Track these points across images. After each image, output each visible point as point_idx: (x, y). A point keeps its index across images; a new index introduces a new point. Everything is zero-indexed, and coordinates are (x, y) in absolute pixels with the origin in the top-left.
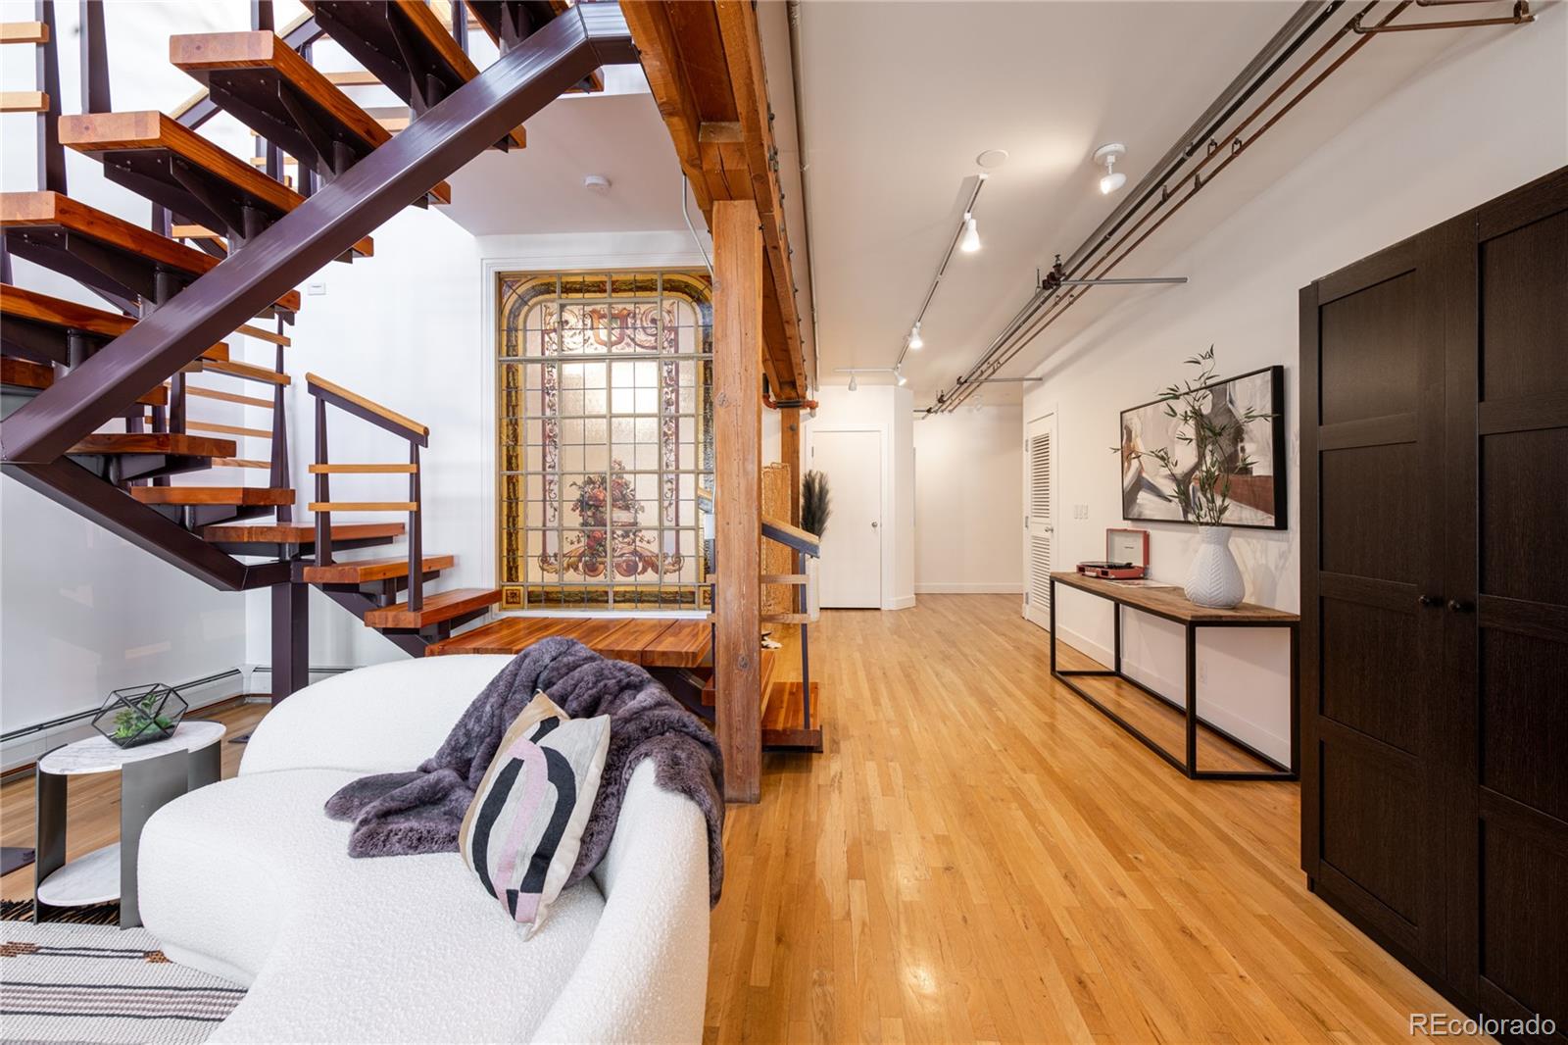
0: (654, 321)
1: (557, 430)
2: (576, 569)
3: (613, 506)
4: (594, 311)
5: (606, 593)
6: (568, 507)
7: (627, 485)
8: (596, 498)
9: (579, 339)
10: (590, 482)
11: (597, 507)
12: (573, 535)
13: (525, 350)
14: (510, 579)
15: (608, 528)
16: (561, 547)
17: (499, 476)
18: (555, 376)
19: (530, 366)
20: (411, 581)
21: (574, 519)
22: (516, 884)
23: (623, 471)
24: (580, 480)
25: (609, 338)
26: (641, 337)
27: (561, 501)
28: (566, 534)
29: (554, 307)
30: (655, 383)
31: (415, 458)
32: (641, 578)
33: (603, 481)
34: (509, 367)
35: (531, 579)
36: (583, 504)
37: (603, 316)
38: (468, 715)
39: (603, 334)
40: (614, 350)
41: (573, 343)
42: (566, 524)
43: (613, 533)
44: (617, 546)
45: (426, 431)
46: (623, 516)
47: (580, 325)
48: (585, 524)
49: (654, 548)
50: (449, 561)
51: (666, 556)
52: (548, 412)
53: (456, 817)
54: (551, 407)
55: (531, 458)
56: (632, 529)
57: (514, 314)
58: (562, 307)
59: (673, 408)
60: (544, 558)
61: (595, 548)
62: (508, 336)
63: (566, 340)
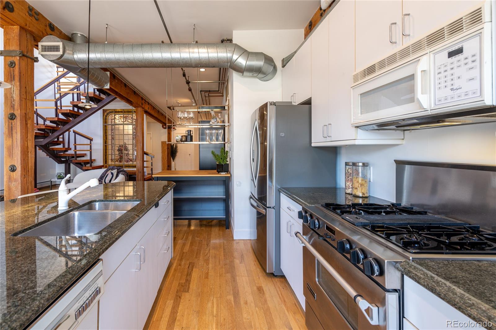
0: (131, 118)
1: (114, 137)
2: (118, 162)
3: (124, 150)
4: (121, 116)
5: (123, 166)
6: (116, 150)
7: (127, 147)
8: (121, 149)
9: (118, 121)
10: (120, 146)
11: (121, 151)
12: (117, 156)
13: (108, 123)
14: (105, 163)
15: (123, 154)
16: (115, 158)
17: (103, 145)
18: (114, 127)
19: (109, 126)
20: (90, 163)
21: (117, 153)
22: (108, 182)
23: (126, 144)
24: (118, 146)
25: (123, 120)
26: (129, 121)
27: (115, 150)
28: (116, 155)
29: (113, 115)
30: (132, 129)
31: (91, 143)
32: (129, 163)
33: (122, 146)
34: (105, 126)
35: (109, 163)
36: (119, 150)
37: (122, 117)
38: (102, 174)
39: (122, 120)
40: (124, 123)
41: (117, 122)
42: (116, 153)
43: (124, 155)
44: (125, 157)
45: (92, 139)
46: (126, 152)
47: (118, 118)
48: (119, 153)
49: (132, 158)
50: (95, 160)
51: (134, 159)
52: (112, 134)
53: (102, 182)
54: (113, 133)
55: (109, 142)
56: (128, 154)
57: (106, 116)
58: (115, 115)
59: (135, 133)
60: (112, 160)
61: (121, 157)
62: (105, 120)
63: (116, 121)
